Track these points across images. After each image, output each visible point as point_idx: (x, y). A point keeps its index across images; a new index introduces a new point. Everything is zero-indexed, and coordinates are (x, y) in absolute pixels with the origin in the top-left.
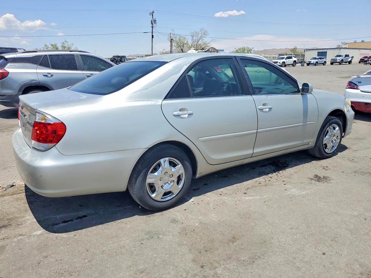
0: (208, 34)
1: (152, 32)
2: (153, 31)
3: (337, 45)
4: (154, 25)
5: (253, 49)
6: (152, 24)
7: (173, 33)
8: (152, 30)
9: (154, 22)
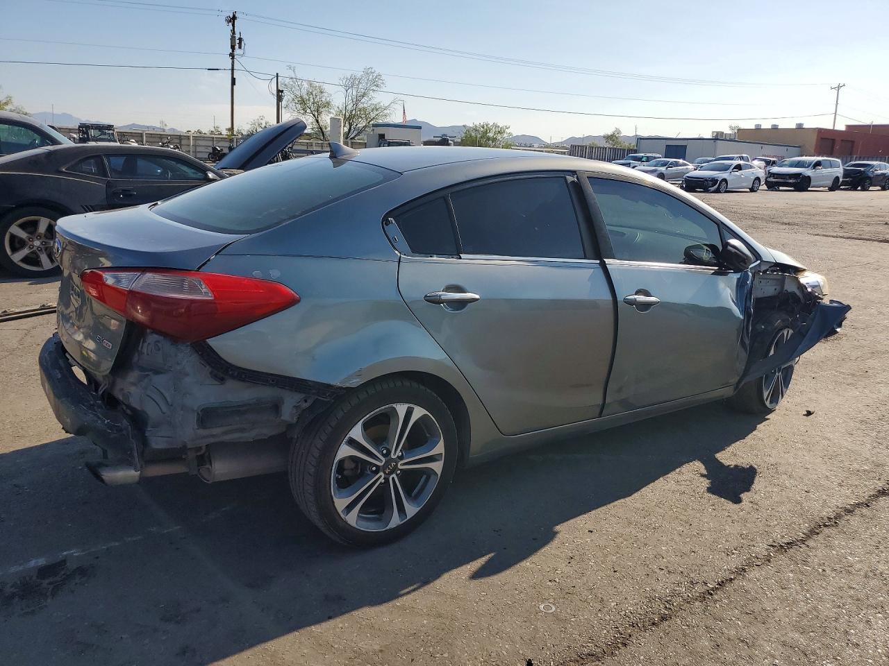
0: (383, 83)
1: (233, 70)
2: (235, 68)
3: (713, 132)
4: (237, 51)
5: (508, 131)
6: (233, 47)
7: (293, 76)
8: (233, 65)
9: (236, 43)
